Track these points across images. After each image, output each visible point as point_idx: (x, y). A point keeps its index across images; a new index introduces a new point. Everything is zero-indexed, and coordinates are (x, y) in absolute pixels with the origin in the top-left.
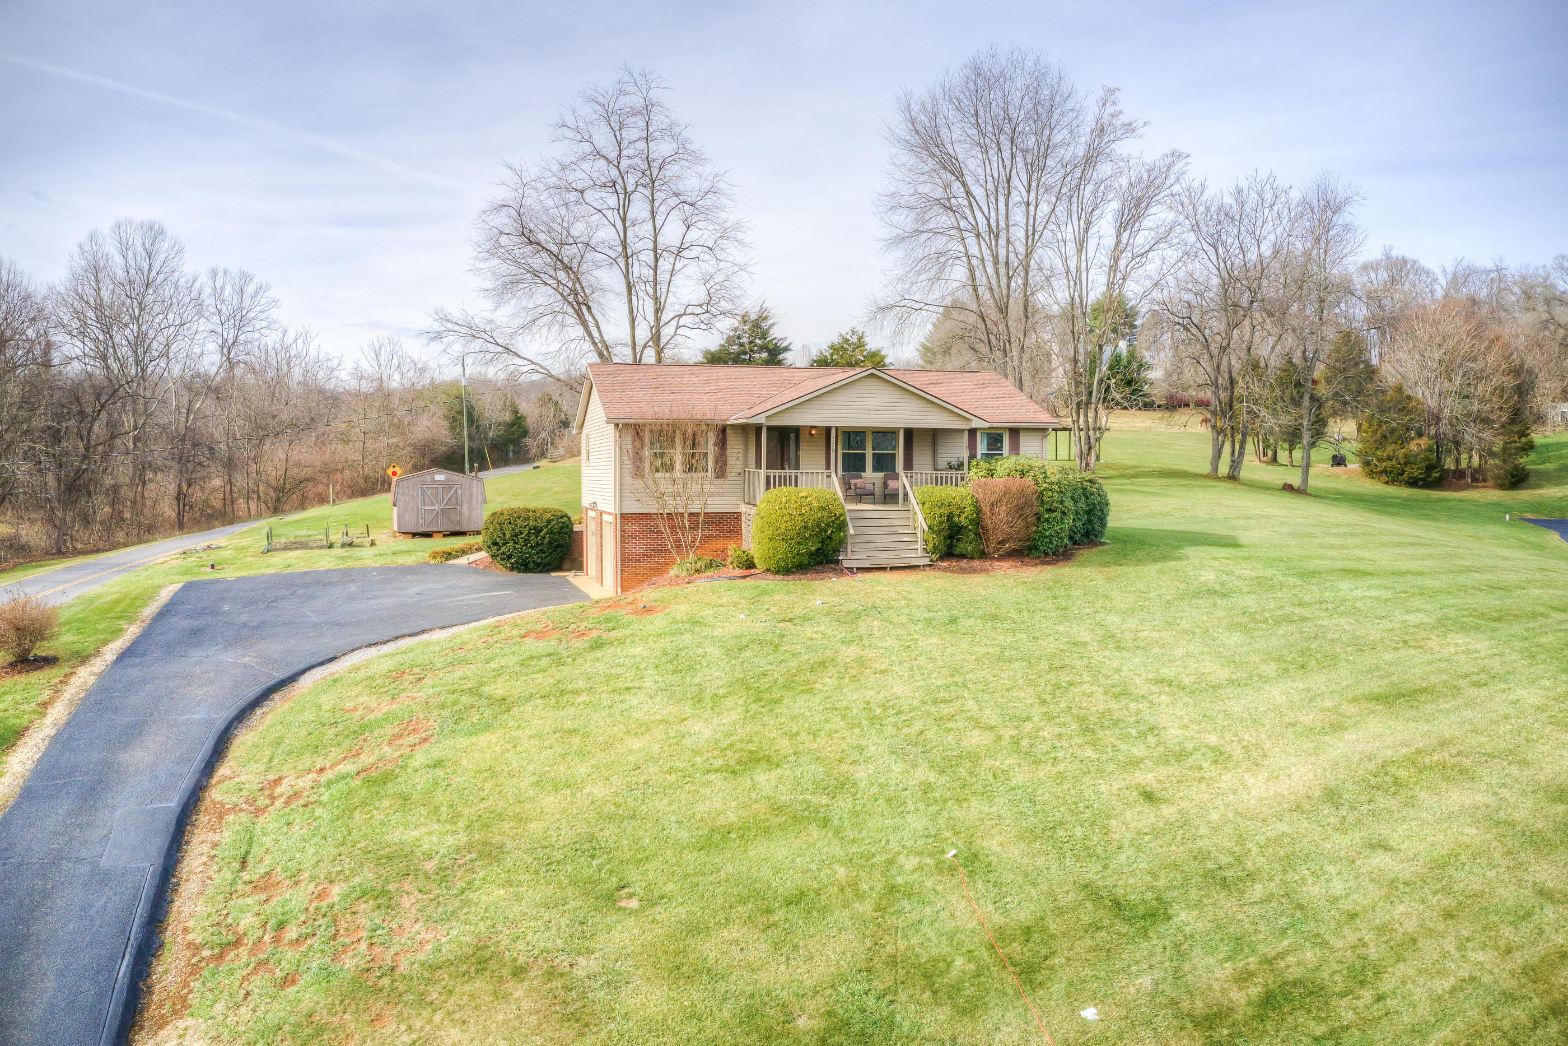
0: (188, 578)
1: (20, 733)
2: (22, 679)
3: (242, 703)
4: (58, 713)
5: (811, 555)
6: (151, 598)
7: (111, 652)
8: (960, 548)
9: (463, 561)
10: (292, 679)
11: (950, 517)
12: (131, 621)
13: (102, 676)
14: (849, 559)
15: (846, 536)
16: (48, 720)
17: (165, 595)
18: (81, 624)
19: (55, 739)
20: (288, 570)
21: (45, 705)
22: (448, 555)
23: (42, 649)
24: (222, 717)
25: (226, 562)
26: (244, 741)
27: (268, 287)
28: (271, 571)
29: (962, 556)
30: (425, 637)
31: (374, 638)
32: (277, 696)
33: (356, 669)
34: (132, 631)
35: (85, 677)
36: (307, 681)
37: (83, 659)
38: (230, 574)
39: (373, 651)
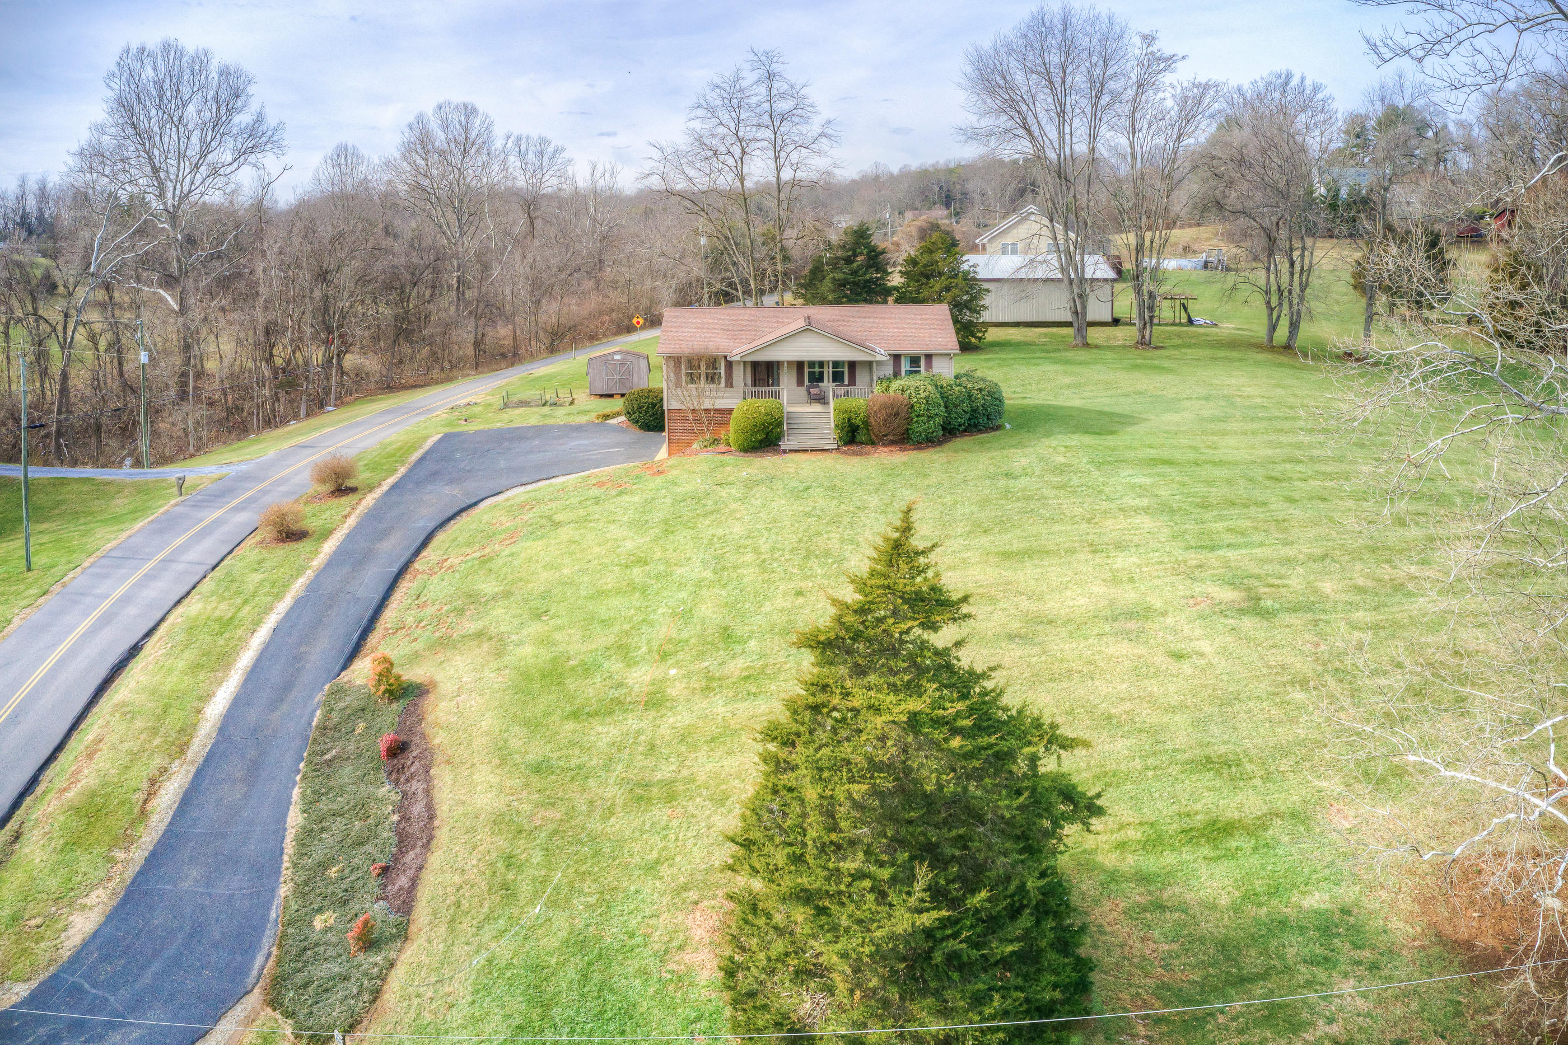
0: (447, 430)
1: (331, 532)
2: (336, 501)
3: (444, 517)
4: (352, 521)
5: (761, 442)
6: (420, 447)
7: (385, 486)
8: (858, 438)
9: (614, 421)
10: (476, 504)
11: (849, 420)
12: (402, 463)
13: (379, 500)
14: (784, 445)
15: (782, 431)
16: (346, 526)
17: (429, 444)
18: (374, 466)
19: (348, 535)
20: (511, 425)
21: (346, 517)
22: (607, 417)
23: (350, 483)
24: (431, 526)
25: (475, 416)
26: (440, 538)
27: (564, 149)
28: (498, 425)
29: (862, 443)
30: (553, 480)
31: (525, 480)
32: (464, 514)
33: (508, 500)
34: (402, 470)
35: (370, 500)
36: (482, 505)
37: (371, 489)
38: (472, 427)
39: (522, 489)
